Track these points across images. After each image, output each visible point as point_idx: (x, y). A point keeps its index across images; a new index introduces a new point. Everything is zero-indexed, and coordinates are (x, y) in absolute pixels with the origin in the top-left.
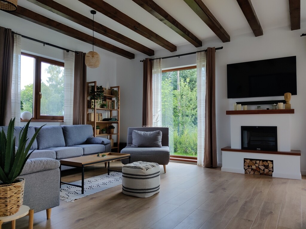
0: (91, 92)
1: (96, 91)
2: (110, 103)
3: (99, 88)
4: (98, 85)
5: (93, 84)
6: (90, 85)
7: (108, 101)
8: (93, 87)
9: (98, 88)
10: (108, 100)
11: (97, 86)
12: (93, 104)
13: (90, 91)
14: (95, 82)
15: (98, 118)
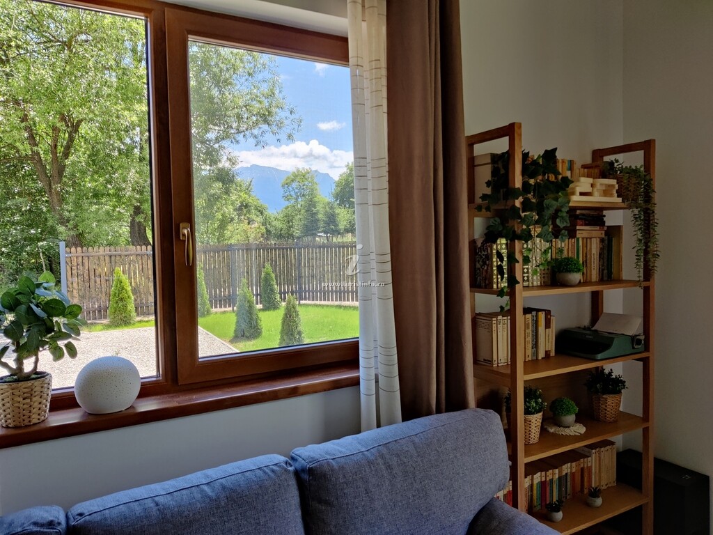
0: (488, 191)
1: (518, 184)
2: (595, 248)
3: (535, 162)
4: (532, 145)
5: (501, 145)
6: (481, 149)
7: (585, 234)
8: (501, 163)
9: (530, 167)
10: (583, 231)
11: (525, 156)
12: (500, 268)
13: (482, 189)
14: (509, 131)
15: (530, 339)
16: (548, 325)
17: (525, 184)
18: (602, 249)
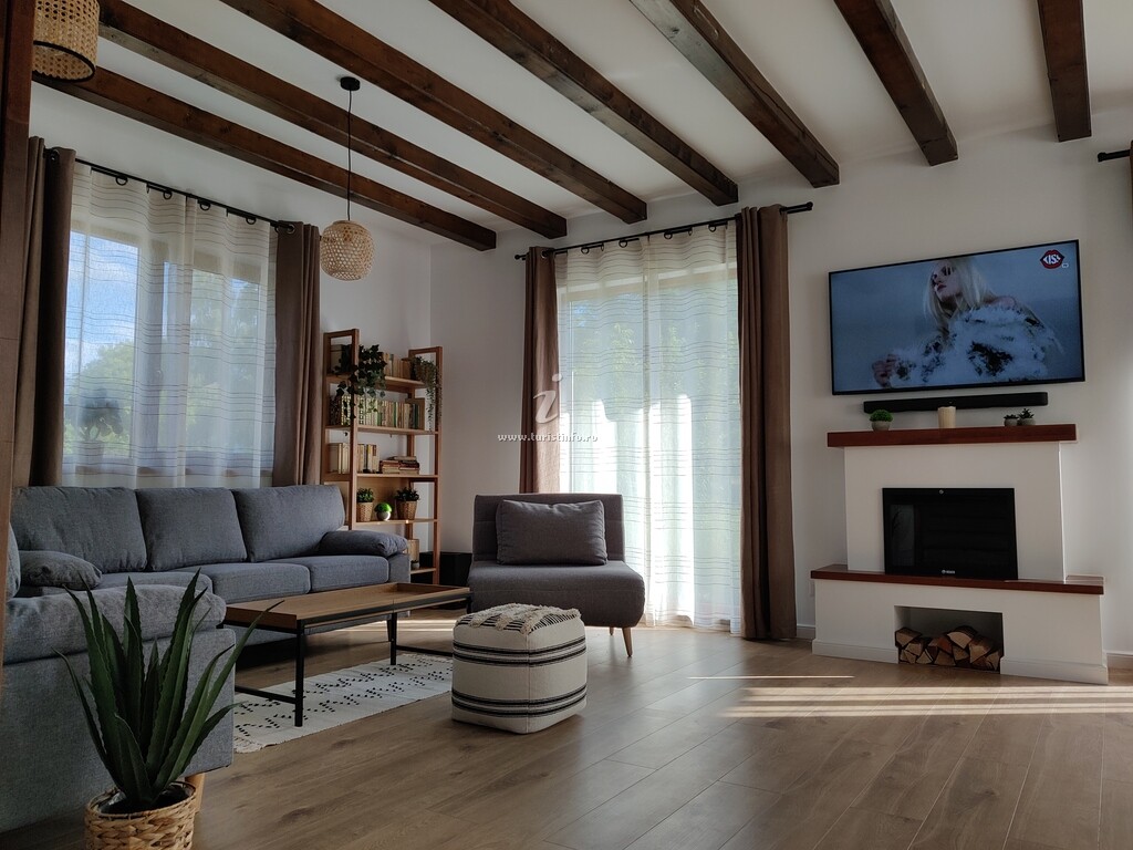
0: (339, 365)
1: (356, 363)
2: (407, 409)
3: (367, 352)
6: (336, 341)
8: (347, 351)
9: (364, 355)
11: (361, 348)
12: (346, 411)
14: (353, 333)
15: (362, 460)
16: (374, 454)
17: (361, 363)
18: (411, 411)
